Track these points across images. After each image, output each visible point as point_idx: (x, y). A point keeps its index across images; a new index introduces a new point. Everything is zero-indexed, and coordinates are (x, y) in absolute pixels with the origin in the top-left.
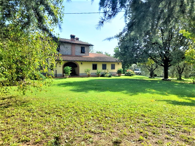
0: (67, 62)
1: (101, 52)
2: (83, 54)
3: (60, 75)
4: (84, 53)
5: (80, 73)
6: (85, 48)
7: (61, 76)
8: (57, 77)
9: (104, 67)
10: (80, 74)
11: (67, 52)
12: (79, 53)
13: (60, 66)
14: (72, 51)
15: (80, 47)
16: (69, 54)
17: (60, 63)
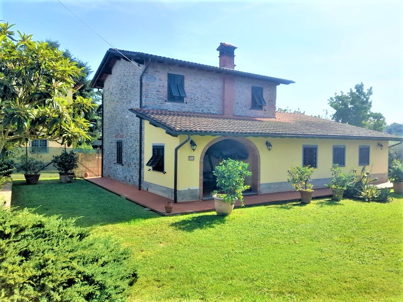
0: (217, 141)
2: (259, 112)
3: (191, 192)
4: (261, 107)
5: (261, 183)
6: (264, 90)
7: (194, 197)
8: (179, 200)
9: (339, 158)
10: (262, 187)
11: (206, 105)
12: (246, 106)
13: (191, 158)
14: (223, 100)
15: (250, 86)
16: (212, 112)
17: (193, 144)
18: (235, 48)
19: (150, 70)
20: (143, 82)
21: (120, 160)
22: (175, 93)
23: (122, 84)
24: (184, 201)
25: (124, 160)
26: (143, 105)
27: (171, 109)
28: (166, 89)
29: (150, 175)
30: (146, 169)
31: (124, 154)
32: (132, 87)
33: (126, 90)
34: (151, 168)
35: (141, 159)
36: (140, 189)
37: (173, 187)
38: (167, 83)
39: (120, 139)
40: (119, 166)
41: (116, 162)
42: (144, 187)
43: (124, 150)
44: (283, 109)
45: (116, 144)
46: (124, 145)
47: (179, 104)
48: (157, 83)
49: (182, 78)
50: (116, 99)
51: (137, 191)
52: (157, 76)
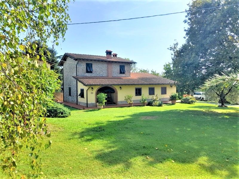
0: (101, 87)
1: (146, 70)
2: (123, 75)
3: (92, 104)
4: (124, 73)
5: (118, 101)
6: (125, 66)
8: (88, 106)
9: (152, 92)
11: (101, 73)
12: (117, 73)
13: (92, 93)
14: (108, 71)
15: (119, 65)
16: (104, 76)
17: (92, 88)
18: (112, 52)
19: (79, 63)
20: (77, 67)
21: (70, 95)
22: (89, 70)
23: (70, 66)
24: (90, 106)
25: (72, 94)
26: (77, 75)
27: (88, 76)
28: (86, 69)
29: (80, 99)
30: (79, 97)
31: (71, 92)
32: (74, 68)
33: (72, 68)
34: (80, 97)
35: (77, 94)
36: (77, 104)
37: (86, 103)
38: (86, 67)
39: (70, 86)
40: (70, 97)
41: (69, 95)
42: (78, 104)
43: (71, 91)
44: (145, 70)
45: (68, 88)
46: (71, 89)
47: (90, 74)
48: (82, 67)
49: (92, 64)
50: (68, 71)
51: (76, 105)
52: (82, 64)
